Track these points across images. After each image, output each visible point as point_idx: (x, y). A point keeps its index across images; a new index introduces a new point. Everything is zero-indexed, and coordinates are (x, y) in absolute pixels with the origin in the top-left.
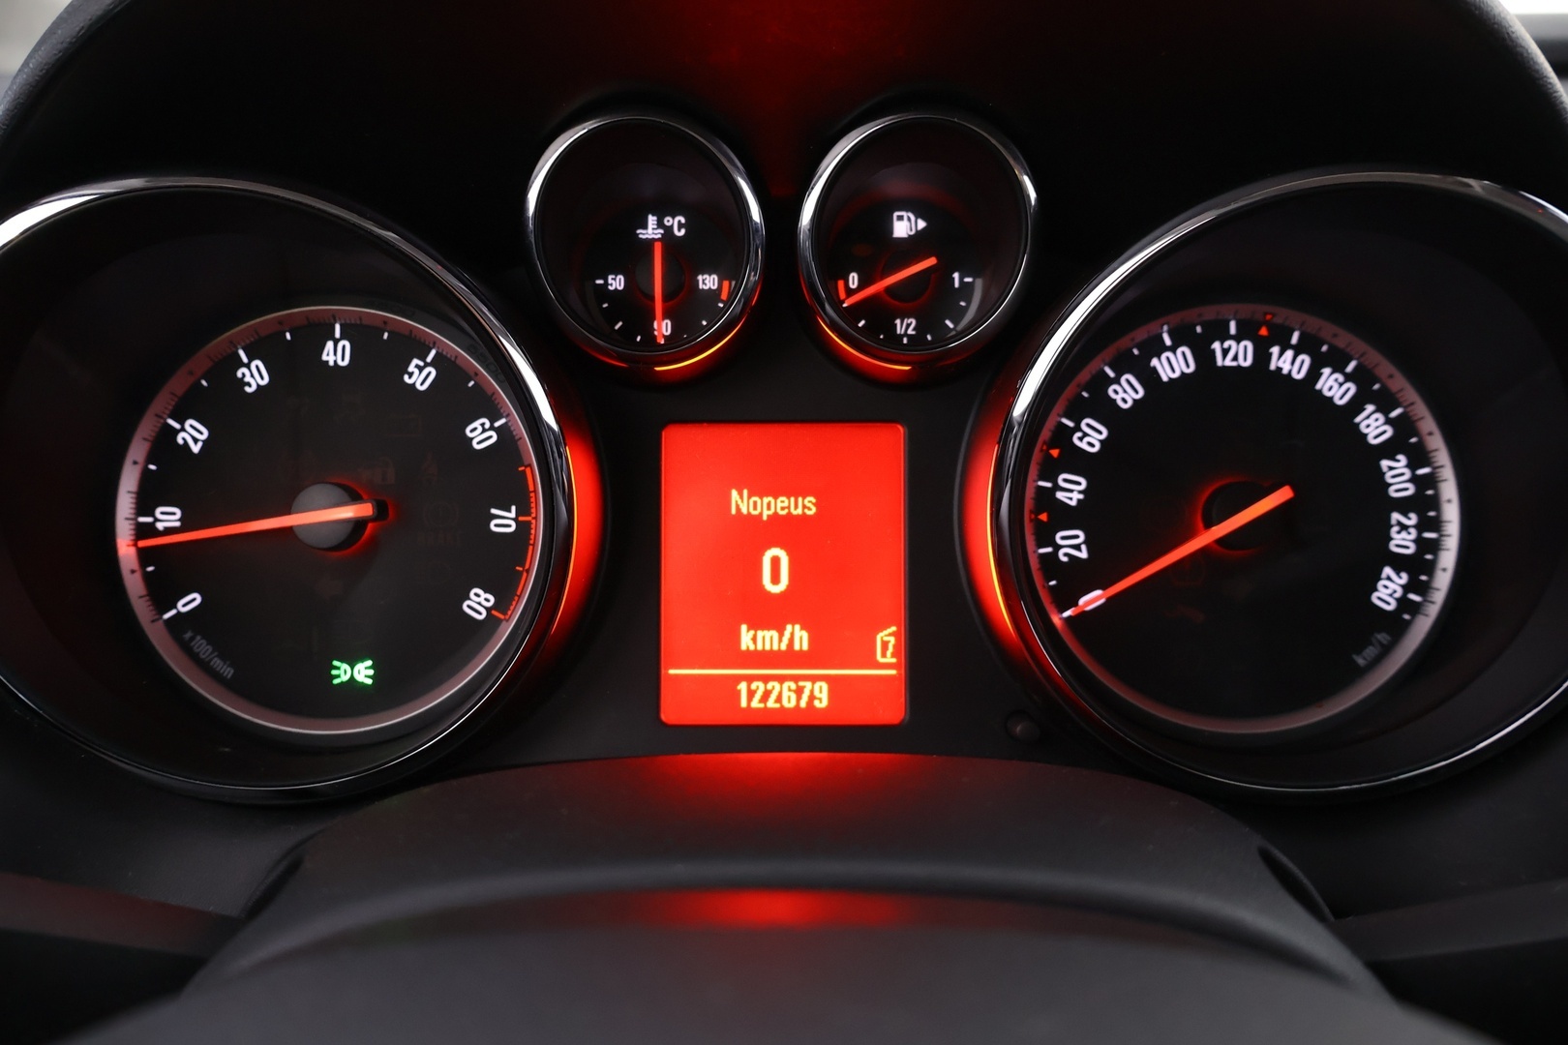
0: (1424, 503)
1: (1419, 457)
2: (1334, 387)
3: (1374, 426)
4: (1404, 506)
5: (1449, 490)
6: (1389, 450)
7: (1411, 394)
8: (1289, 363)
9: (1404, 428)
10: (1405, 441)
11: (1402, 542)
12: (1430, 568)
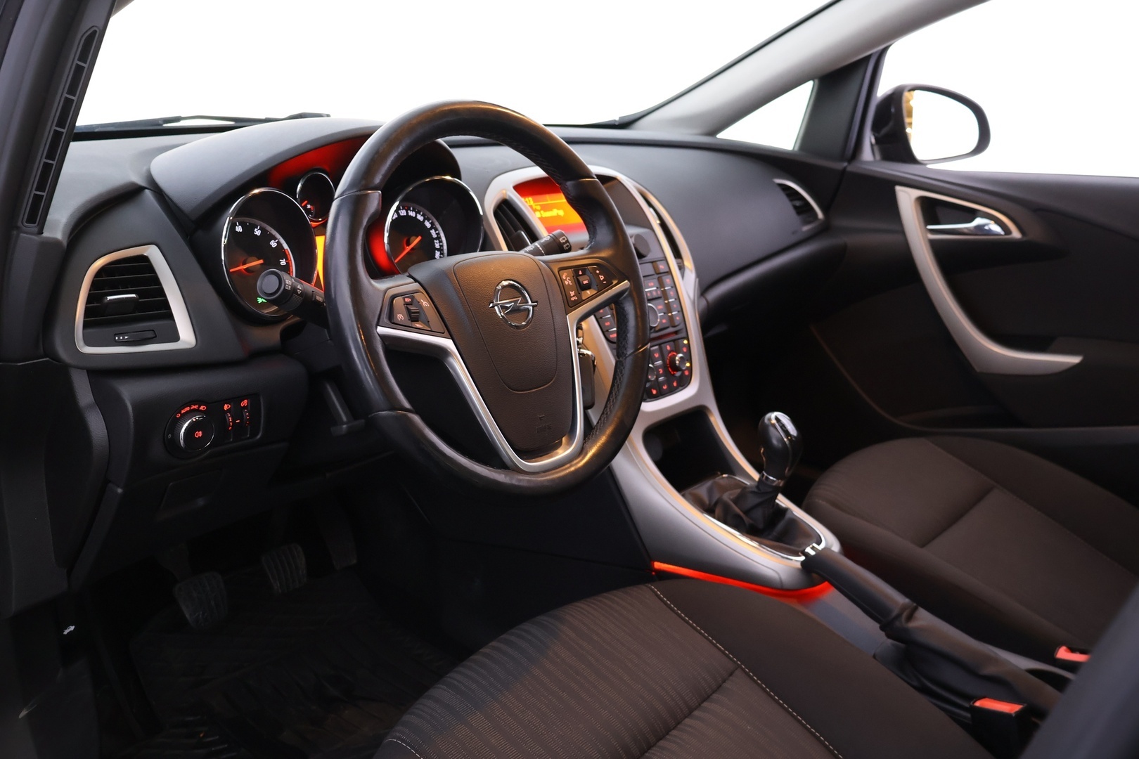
0: (439, 238)
1: (436, 230)
2: (420, 218)
3: (428, 225)
4: (436, 239)
5: (442, 235)
6: (431, 228)
7: (433, 217)
8: (412, 214)
9: (432, 224)
10: (433, 227)
11: (437, 246)
12: (443, 250)
